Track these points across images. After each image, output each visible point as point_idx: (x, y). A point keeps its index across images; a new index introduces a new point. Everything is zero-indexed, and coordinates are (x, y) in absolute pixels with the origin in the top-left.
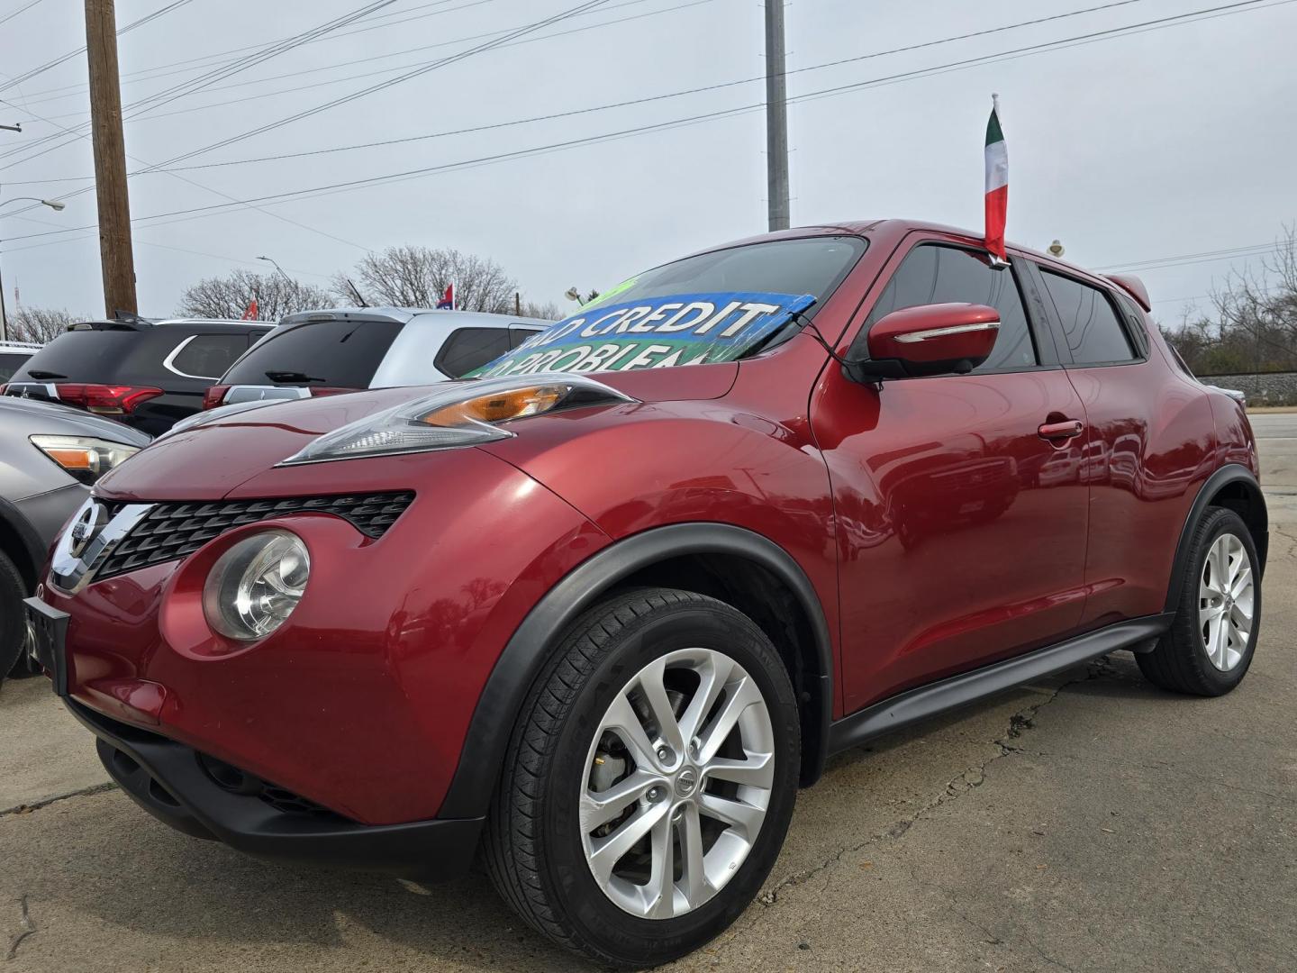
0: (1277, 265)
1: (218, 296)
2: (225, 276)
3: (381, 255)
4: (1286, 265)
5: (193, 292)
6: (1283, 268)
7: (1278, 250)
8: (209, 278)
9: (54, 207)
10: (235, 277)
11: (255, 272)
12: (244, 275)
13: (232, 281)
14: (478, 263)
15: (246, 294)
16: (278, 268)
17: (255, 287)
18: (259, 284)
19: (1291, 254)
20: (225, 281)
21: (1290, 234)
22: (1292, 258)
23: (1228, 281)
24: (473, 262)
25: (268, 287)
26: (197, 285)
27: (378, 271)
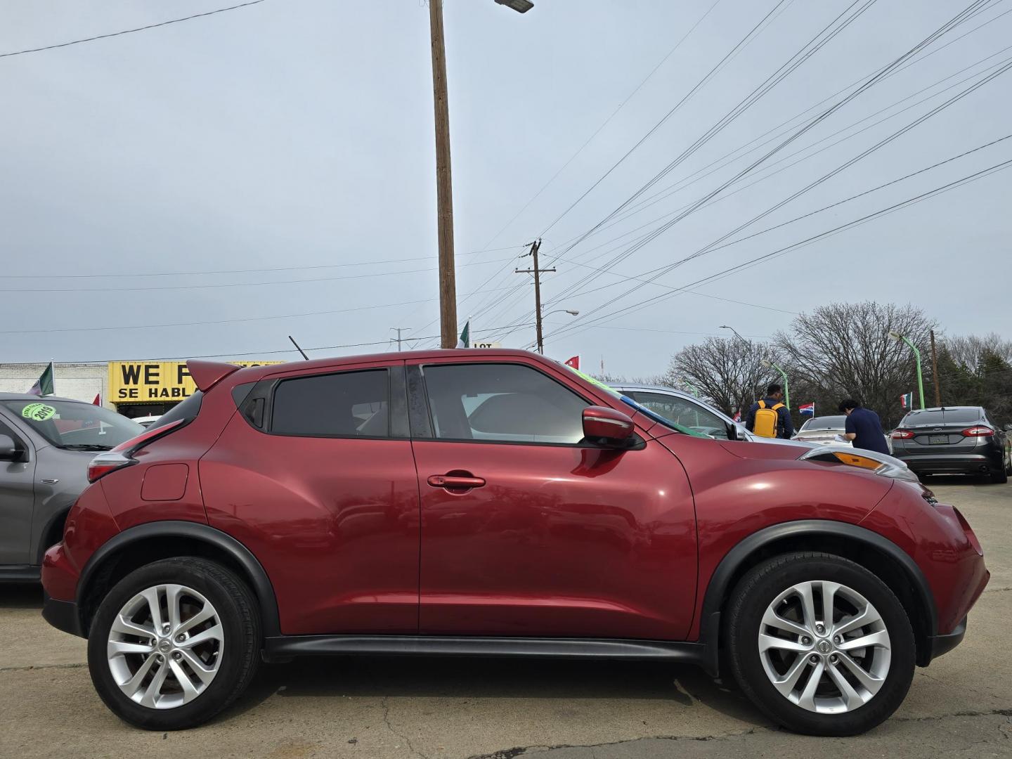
2: (700, 342)
3: (810, 314)
8: (688, 345)
9: (573, 313)
12: (714, 340)
14: (895, 310)
18: (724, 347)
24: (890, 310)
26: (682, 350)
27: (808, 326)
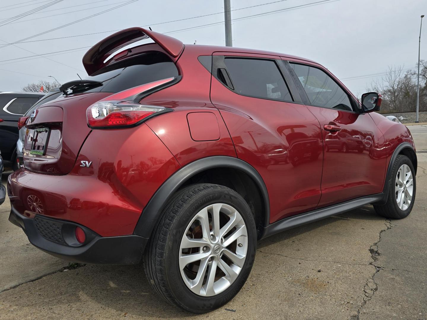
0: (386, 79)
1: (35, 90)
2: (37, 83)
4: (389, 79)
5: (25, 88)
6: (388, 80)
7: (387, 74)
8: (31, 83)
10: (40, 83)
11: (47, 82)
12: (44, 82)
13: (39, 84)
15: (45, 89)
16: (56, 80)
17: (48, 86)
19: (391, 75)
20: (37, 85)
21: (391, 69)
22: (391, 77)
23: (372, 84)
25: (52, 87)
26: (27, 86)
